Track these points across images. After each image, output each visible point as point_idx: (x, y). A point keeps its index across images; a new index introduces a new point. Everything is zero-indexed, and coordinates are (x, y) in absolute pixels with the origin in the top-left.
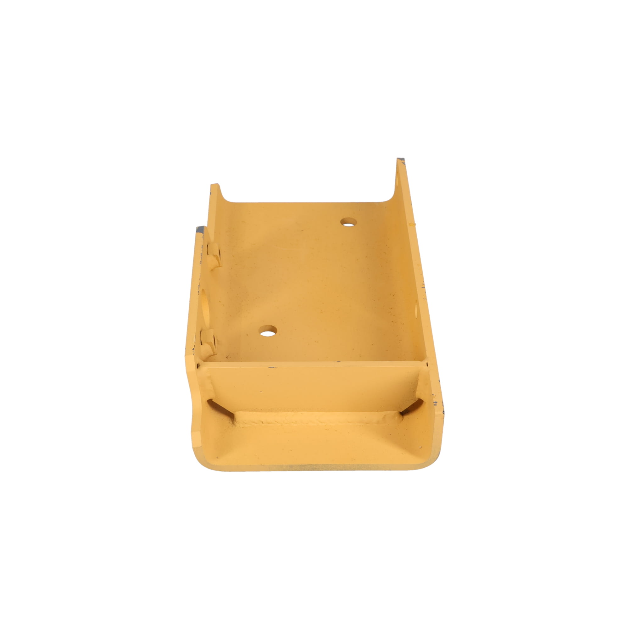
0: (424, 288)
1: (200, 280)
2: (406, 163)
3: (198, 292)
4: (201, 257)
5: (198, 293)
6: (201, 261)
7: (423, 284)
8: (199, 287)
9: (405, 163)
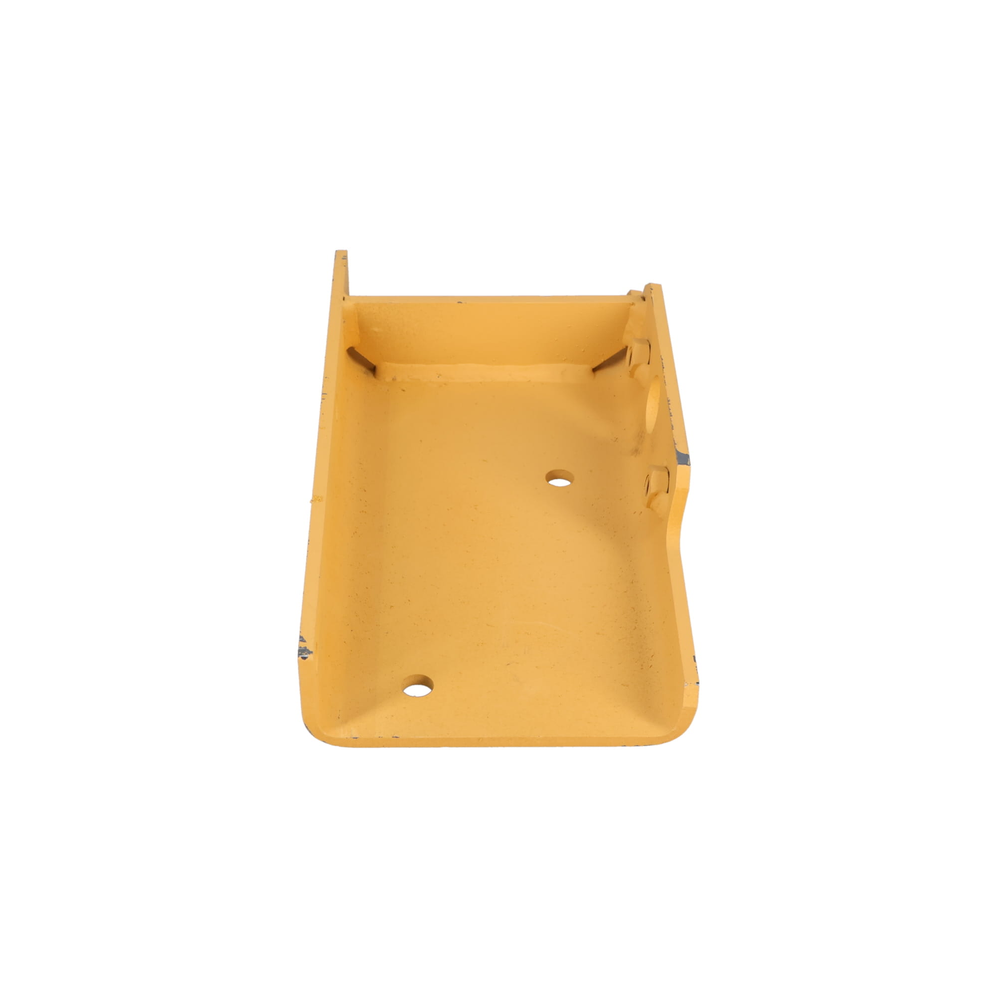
0: (323, 394)
1: (664, 376)
2: (298, 639)
3: (662, 360)
4: (671, 411)
5: (662, 357)
6: (669, 404)
7: (323, 399)
8: (663, 365)
9: (300, 641)
